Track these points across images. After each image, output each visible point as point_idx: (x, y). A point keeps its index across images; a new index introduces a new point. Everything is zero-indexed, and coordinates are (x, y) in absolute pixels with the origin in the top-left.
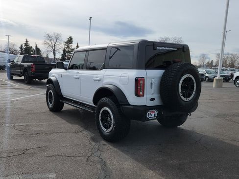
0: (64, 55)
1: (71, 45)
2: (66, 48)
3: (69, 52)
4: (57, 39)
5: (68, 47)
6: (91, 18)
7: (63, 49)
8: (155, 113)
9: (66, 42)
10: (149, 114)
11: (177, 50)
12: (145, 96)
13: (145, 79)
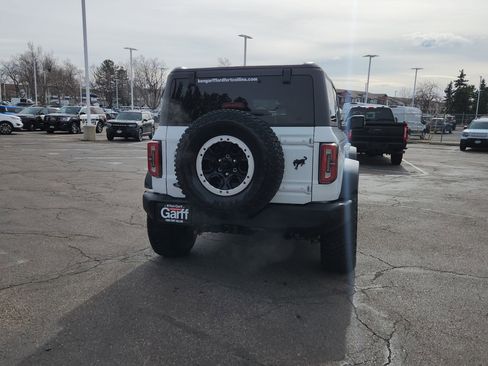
8: (182, 212)
10: (165, 211)
11: (259, 81)
12: (164, 176)
13: (163, 143)
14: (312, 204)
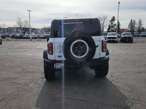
0: (109, 29)
1: (114, 22)
2: (111, 24)
3: (113, 27)
4: (105, 20)
5: (112, 23)
6: (119, 2)
7: (108, 25)
8: (61, 65)
9: (110, 21)
10: (56, 65)
11: (83, 23)
12: (54, 54)
13: (53, 43)
14: (100, 58)
